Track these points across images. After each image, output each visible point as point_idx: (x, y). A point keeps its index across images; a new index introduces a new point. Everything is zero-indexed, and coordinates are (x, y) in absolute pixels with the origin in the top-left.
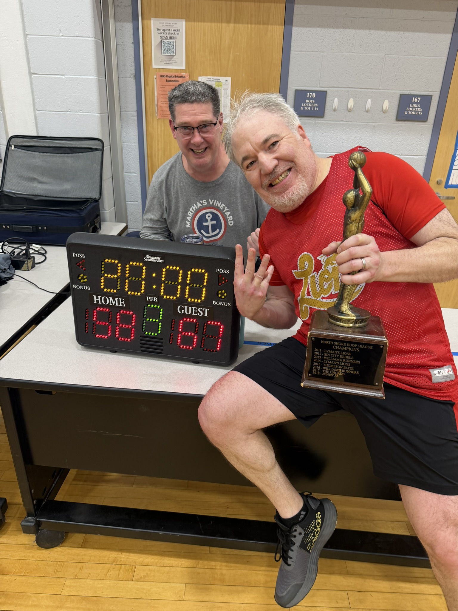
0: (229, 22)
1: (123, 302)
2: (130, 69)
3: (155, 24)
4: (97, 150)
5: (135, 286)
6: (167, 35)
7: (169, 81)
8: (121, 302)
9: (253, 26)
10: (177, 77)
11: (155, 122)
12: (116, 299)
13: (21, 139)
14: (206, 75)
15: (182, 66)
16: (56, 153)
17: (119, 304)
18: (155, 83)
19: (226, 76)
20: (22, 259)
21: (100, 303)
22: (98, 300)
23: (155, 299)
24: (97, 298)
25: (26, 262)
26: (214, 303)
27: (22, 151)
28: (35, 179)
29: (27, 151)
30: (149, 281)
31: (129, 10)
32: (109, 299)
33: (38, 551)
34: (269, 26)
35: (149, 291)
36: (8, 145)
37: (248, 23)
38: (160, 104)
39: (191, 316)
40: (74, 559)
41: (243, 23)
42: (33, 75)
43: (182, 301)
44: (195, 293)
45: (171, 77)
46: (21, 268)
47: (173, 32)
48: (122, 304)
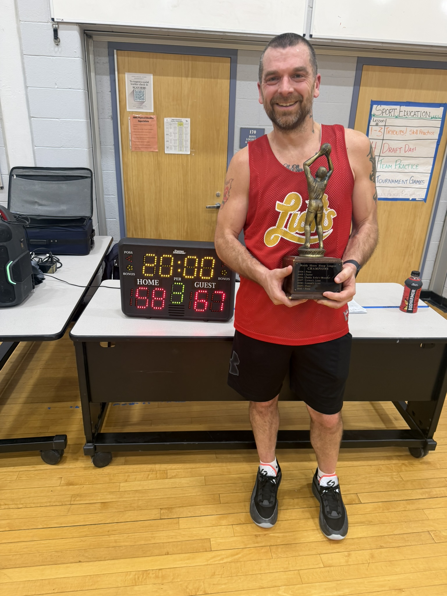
0: (187, 76)
1: (158, 282)
2: (108, 112)
3: (128, 77)
4: (86, 177)
5: (166, 271)
6: (139, 86)
7: (140, 121)
8: (156, 283)
9: (206, 79)
10: (147, 118)
11: (130, 154)
12: (153, 281)
13: (21, 170)
14: (170, 117)
15: (151, 110)
16: (52, 181)
17: (155, 283)
18: (129, 123)
19: (186, 117)
20: (47, 264)
21: (141, 284)
22: (140, 282)
23: (180, 279)
24: (140, 280)
25: (52, 267)
26: (219, 279)
27: (23, 179)
28: (36, 202)
29: (27, 180)
30: (176, 266)
31: (107, 66)
32: (148, 281)
33: (94, 470)
34: (219, 80)
35: (176, 274)
36: (11, 176)
37: (202, 78)
38: (133, 139)
39: (204, 289)
40: (122, 472)
41: (198, 77)
42: (32, 118)
43: (198, 279)
44: (206, 273)
45: (142, 118)
46: (48, 271)
47: (143, 83)
48: (157, 284)
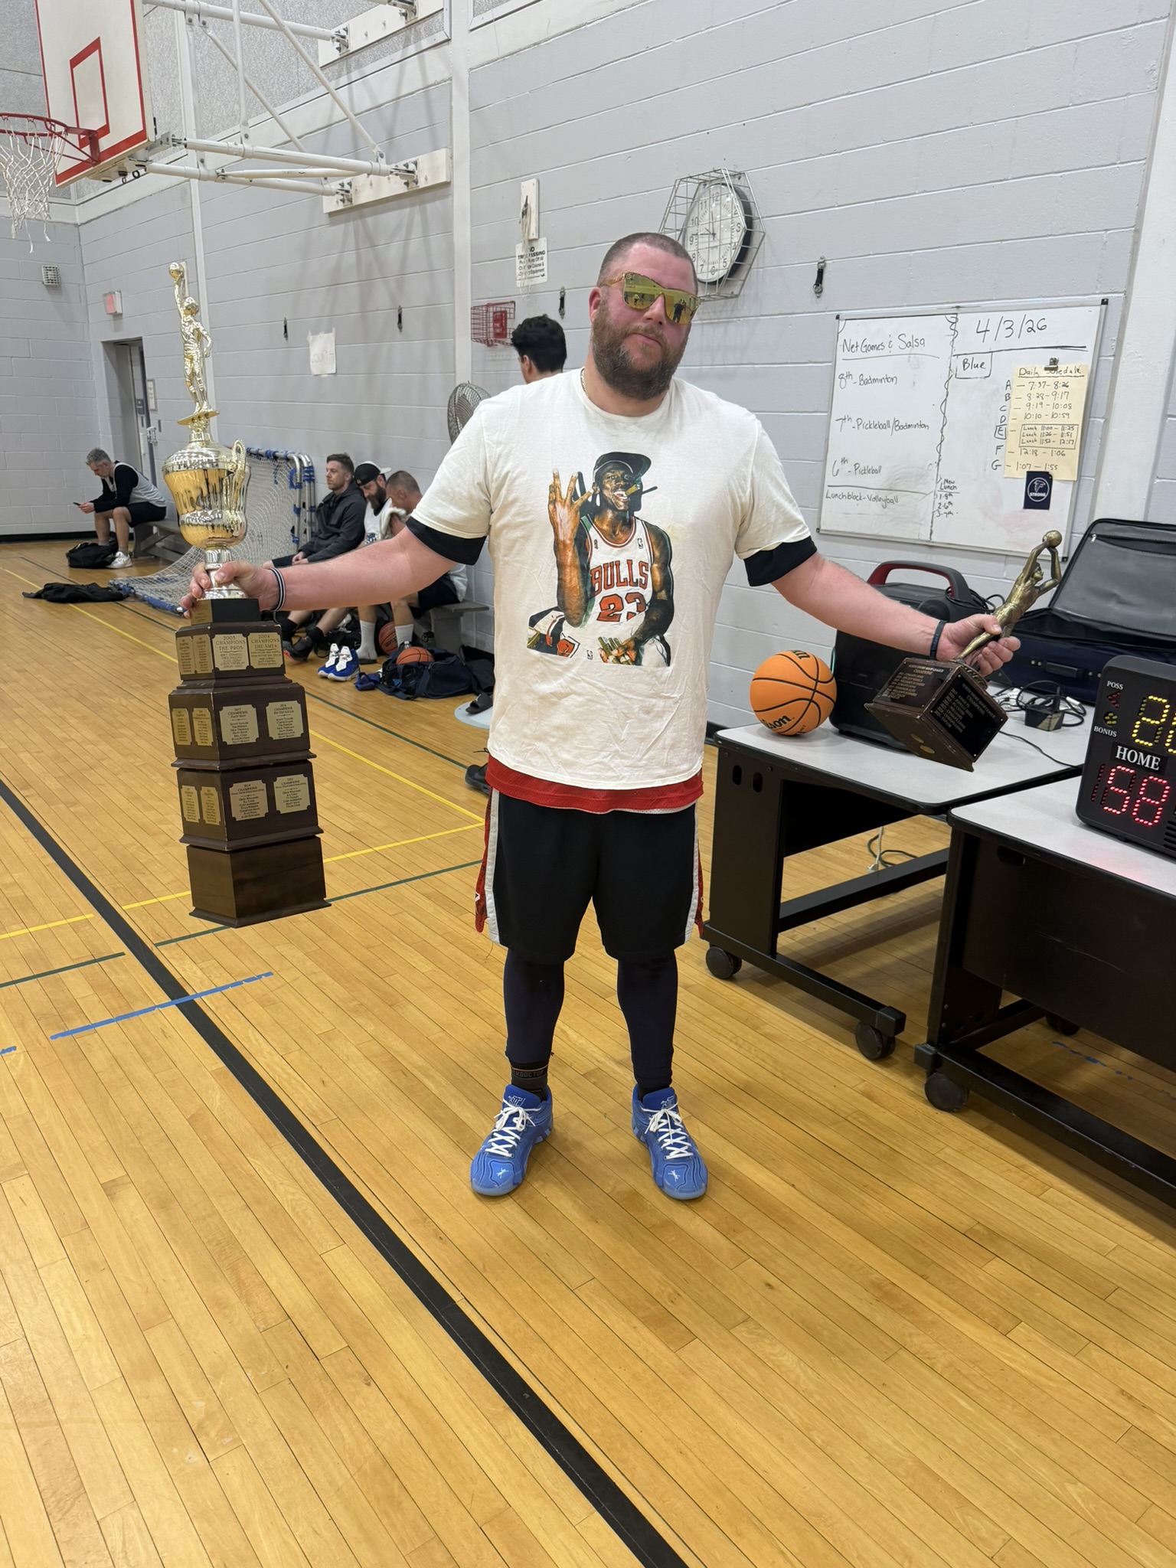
1: (1157, 763)
8: (1154, 763)
12: (1149, 757)
16: (1168, 554)
17: (1150, 764)
20: (1043, 711)
21: (1124, 758)
22: (1123, 753)
24: (1122, 750)
25: (1050, 716)
27: (1108, 545)
28: (1113, 595)
29: (1115, 547)
32: (1139, 755)
36: (1088, 535)
46: (1038, 725)
48: (1155, 766)
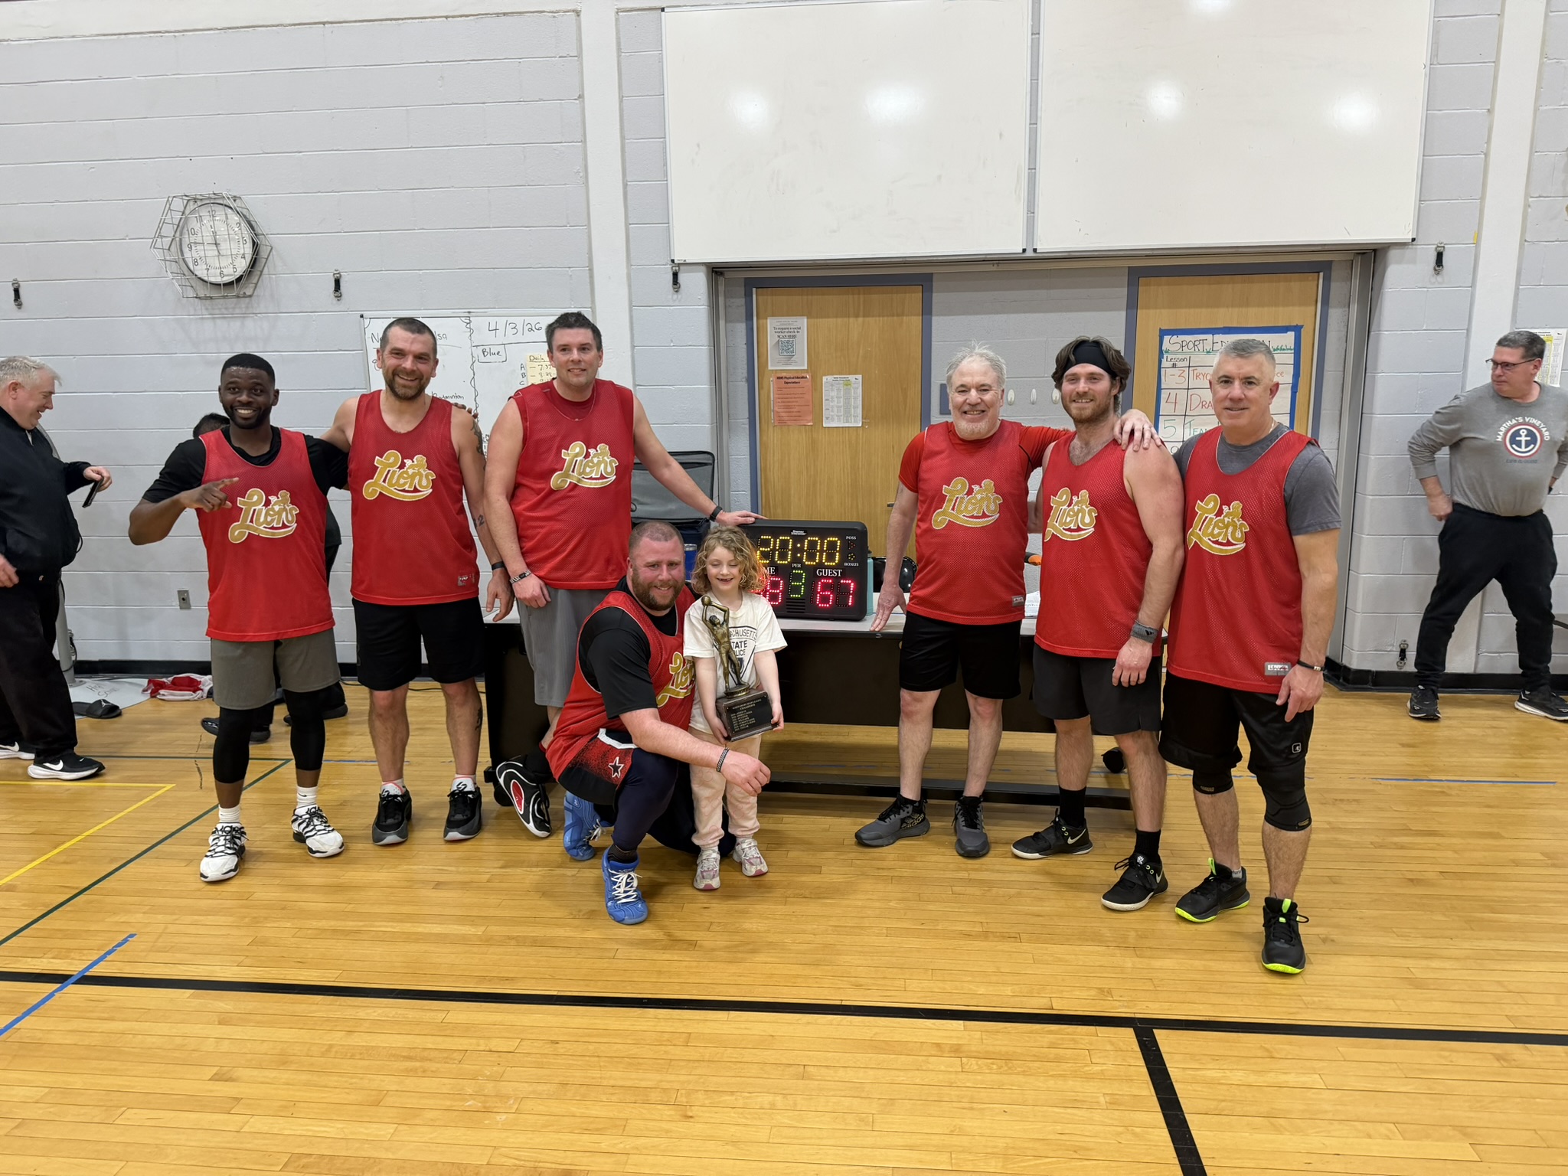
0: (857, 316)
2: (742, 370)
3: (772, 324)
4: (706, 464)
5: (783, 556)
6: (786, 334)
7: (787, 383)
9: (886, 318)
10: (798, 378)
11: (771, 429)
14: (832, 374)
15: (804, 365)
18: (772, 385)
19: (855, 373)
23: (799, 566)
26: (846, 564)
30: (795, 550)
31: (743, 310)
34: (905, 318)
35: (795, 560)
37: (879, 316)
38: (776, 409)
39: (827, 577)
41: (873, 316)
43: (821, 565)
44: (831, 558)
45: (790, 378)
47: (792, 330)
